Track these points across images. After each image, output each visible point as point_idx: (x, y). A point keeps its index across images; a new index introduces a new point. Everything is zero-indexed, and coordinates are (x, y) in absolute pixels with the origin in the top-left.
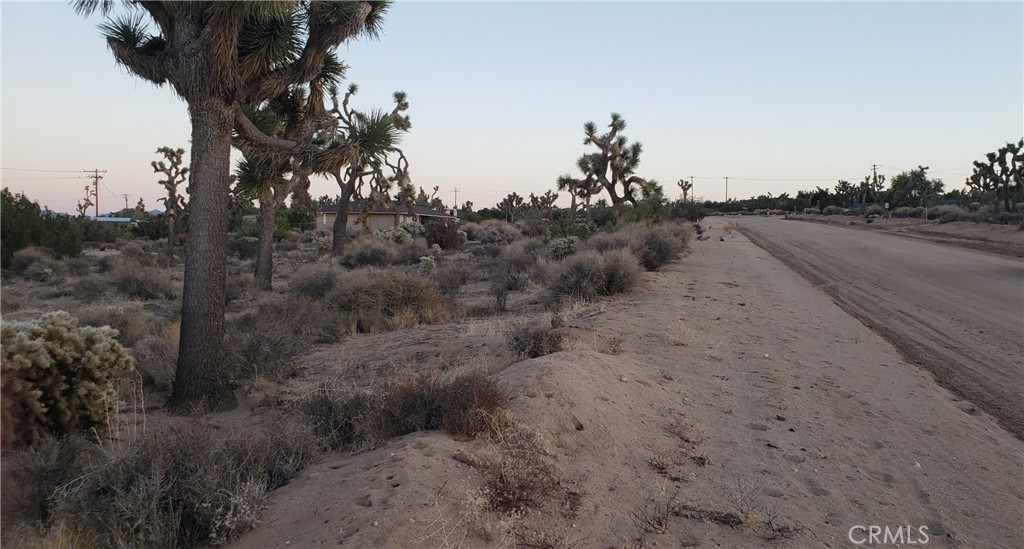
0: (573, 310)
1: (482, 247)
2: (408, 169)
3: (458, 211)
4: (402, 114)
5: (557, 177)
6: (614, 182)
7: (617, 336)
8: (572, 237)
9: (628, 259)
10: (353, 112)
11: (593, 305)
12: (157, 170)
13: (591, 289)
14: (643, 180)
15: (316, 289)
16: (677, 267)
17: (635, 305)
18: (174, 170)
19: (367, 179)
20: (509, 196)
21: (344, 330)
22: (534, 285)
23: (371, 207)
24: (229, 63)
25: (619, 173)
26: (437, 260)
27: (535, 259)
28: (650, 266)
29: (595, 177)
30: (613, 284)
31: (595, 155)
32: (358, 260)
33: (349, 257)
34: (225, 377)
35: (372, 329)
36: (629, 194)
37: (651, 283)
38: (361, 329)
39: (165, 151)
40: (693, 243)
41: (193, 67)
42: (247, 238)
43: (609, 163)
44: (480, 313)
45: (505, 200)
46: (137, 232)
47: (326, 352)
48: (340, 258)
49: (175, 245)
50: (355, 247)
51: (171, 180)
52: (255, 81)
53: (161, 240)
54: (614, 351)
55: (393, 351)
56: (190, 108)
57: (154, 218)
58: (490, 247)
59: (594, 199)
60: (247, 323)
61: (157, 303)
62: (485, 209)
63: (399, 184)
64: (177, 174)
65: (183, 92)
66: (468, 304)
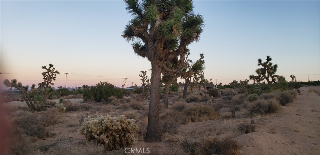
0: (257, 118)
1: (226, 97)
2: (204, 75)
3: (218, 85)
4: (202, 60)
5: (249, 76)
6: (268, 76)
7: (273, 127)
8: (255, 94)
9: (275, 102)
10: (189, 60)
11: (264, 117)
12: (140, 77)
13: (263, 111)
14: (278, 76)
15: (180, 108)
16: (292, 104)
17: (279, 117)
18: (144, 76)
19: (192, 78)
20: (233, 81)
21: (188, 121)
22: (243, 109)
23: (193, 85)
24: (161, 52)
25: (270, 74)
26: (212, 100)
27: (243, 101)
28: (283, 104)
29: (262, 75)
30: (270, 110)
31: (261, 68)
32: (190, 100)
33: (188, 99)
34: (159, 133)
35: (195, 121)
36: (273, 80)
37: (284, 110)
38: (192, 121)
39: (142, 72)
40: (298, 96)
41: (152, 53)
42: (161, 94)
43: (266, 71)
44: (227, 117)
45: (232, 82)
46: (135, 92)
47: (183, 127)
48: (185, 100)
49: (144, 95)
50: (189, 97)
51: (144, 79)
52: (167, 55)
53: (140, 94)
54: (273, 132)
55: (202, 128)
56: (151, 63)
57: (139, 89)
58: (228, 97)
59: (261, 82)
60: (163, 117)
61: (140, 111)
62: (226, 85)
63: (201, 79)
64: (145, 78)
65: (150, 59)
66: (223, 114)
